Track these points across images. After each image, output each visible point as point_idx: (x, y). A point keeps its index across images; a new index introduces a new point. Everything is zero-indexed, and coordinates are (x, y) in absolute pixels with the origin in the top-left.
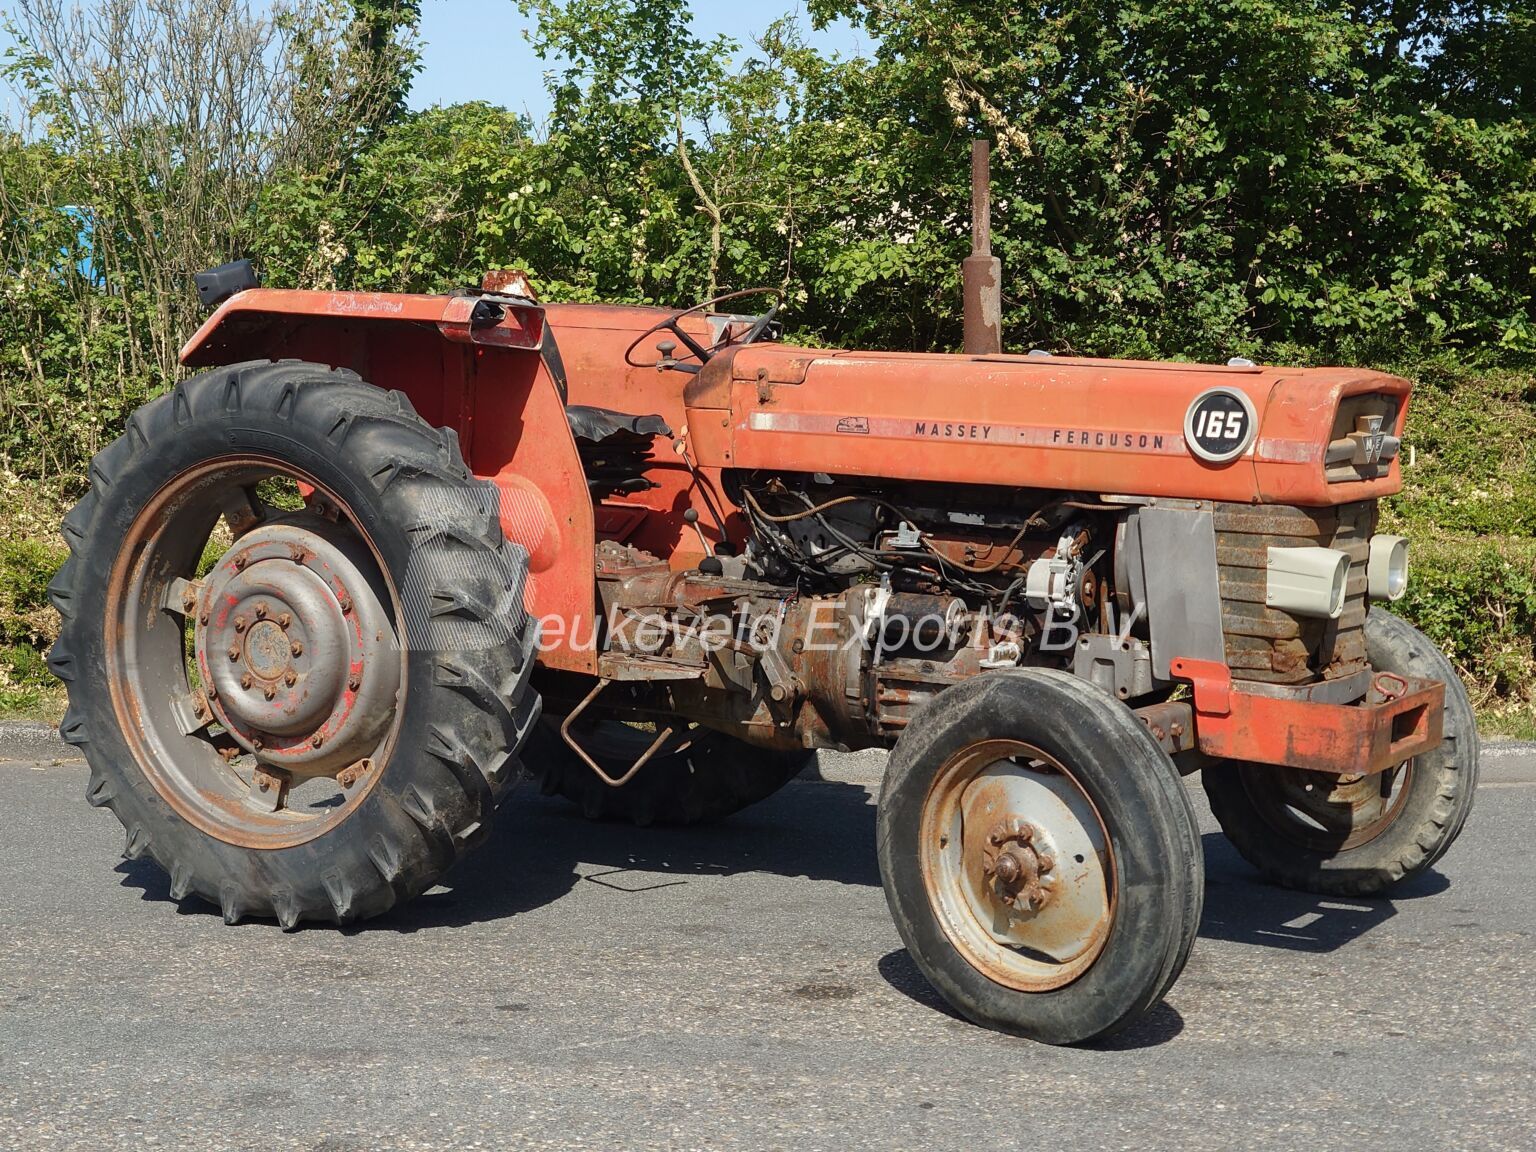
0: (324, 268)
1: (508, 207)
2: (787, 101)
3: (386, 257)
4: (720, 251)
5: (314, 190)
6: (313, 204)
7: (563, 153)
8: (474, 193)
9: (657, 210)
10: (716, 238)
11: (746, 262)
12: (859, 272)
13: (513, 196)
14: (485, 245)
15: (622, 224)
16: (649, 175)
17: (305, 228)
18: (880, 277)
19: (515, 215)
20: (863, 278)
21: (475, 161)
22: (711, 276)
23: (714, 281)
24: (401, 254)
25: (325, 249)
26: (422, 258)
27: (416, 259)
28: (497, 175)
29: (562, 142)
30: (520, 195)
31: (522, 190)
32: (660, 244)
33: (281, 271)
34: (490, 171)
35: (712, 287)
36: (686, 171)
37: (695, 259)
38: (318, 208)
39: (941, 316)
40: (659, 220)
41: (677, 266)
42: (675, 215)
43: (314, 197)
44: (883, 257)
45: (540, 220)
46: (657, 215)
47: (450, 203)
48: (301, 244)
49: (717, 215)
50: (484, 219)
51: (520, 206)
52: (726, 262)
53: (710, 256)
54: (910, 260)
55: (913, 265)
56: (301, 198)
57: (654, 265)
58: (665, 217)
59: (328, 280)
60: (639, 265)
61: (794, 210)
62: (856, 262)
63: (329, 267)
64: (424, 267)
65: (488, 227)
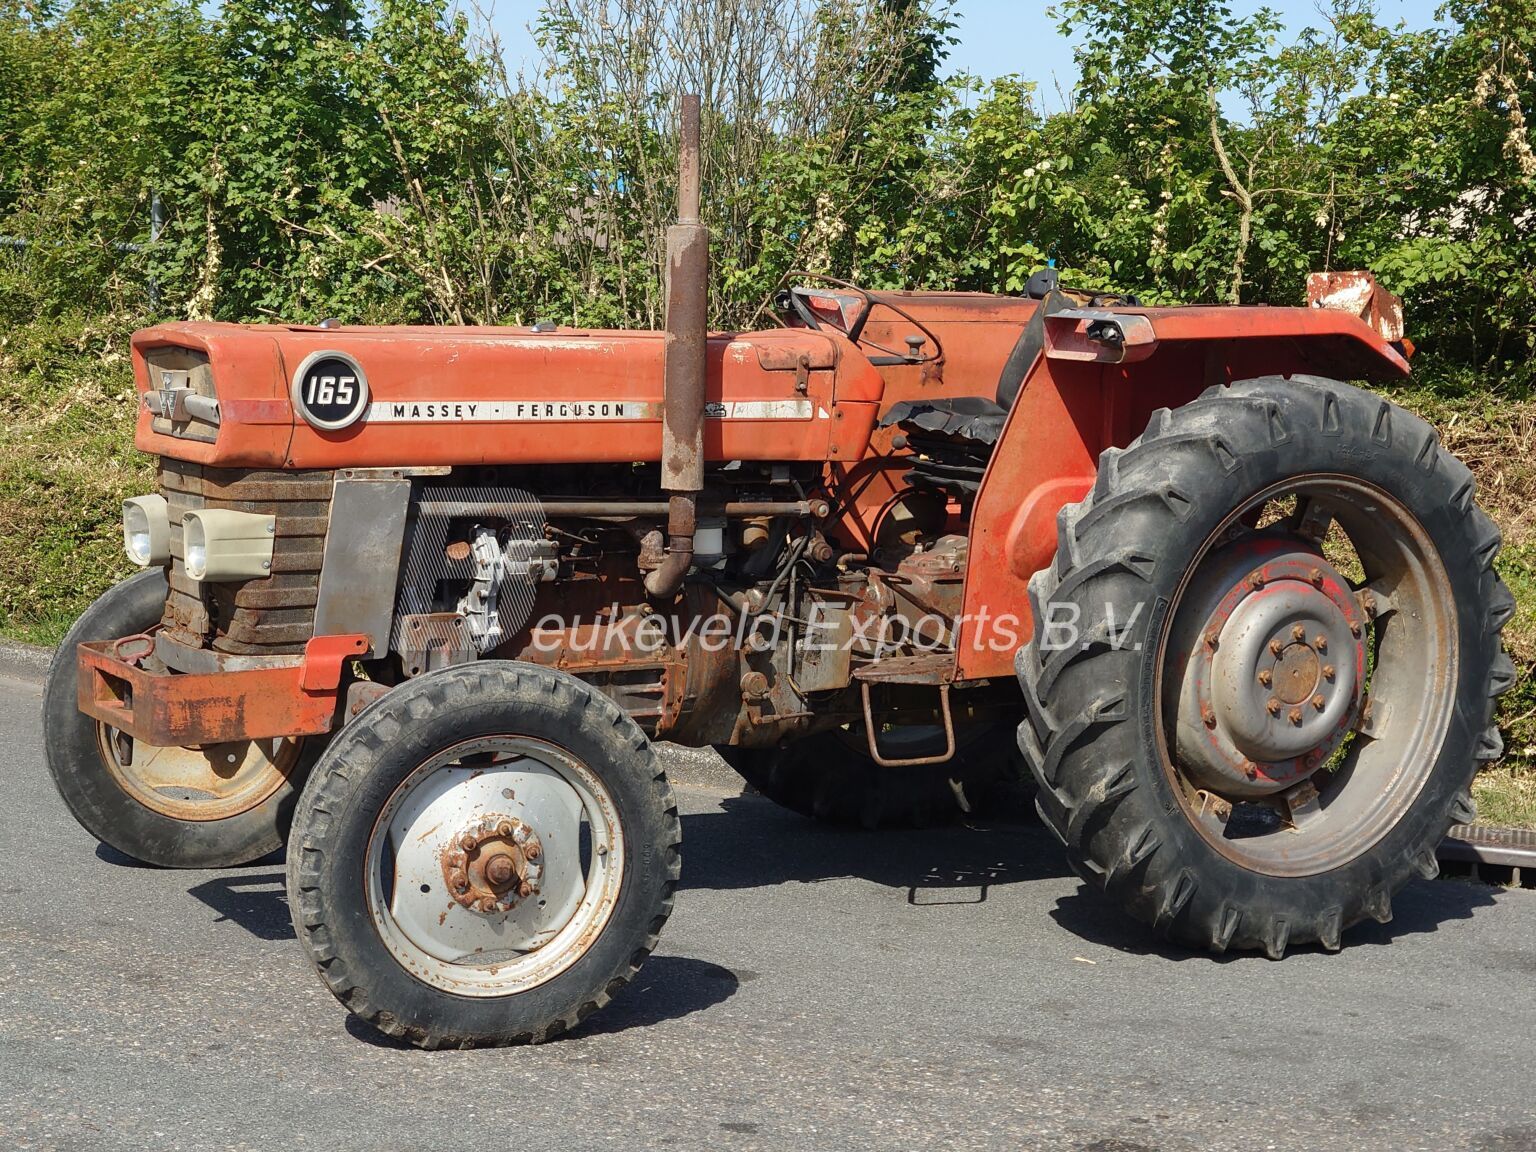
0: (820, 244)
1: (1024, 184)
2: (1367, 82)
3: (889, 234)
4: (1249, 243)
5: (817, 159)
6: (814, 174)
7: (1088, 127)
8: (987, 168)
9: (1182, 193)
10: (1245, 227)
11: (1281, 254)
12: (1407, 273)
13: (1029, 172)
14: (998, 227)
15: (1144, 207)
16: (1174, 153)
17: (804, 196)
18: (1432, 280)
19: (1030, 193)
20: (1412, 280)
21: (990, 133)
22: (1237, 270)
23: (1239, 275)
24: (904, 232)
25: (822, 223)
26: (927, 238)
27: (920, 238)
28: (1013, 150)
29: (1088, 114)
30: (1037, 172)
31: (1038, 167)
32: (1183, 231)
33: (776, 245)
34: (1006, 145)
35: (1238, 282)
36: (1216, 154)
37: (1221, 251)
38: (818, 179)
39: (1502, 326)
40: (1185, 203)
41: (1200, 257)
42: (1202, 200)
43: (813, 166)
44: (1437, 256)
45: (1057, 200)
46: (1181, 199)
47: (961, 178)
48: (798, 217)
49: (1248, 203)
50: (998, 197)
51: (1035, 184)
52: (1256, 254)
53: (1237, 247)
54: (1467, 261)
55: (1471, 267)
56: (801, 167)
57: (1176, 255)
58: (1190, 201)
59: (823, 257)
60: (1158, 253)
61: (1338, 199)
62: (1406, 261)
63: (825, 243)
64: (928, 248)
65: (1001, 207)
